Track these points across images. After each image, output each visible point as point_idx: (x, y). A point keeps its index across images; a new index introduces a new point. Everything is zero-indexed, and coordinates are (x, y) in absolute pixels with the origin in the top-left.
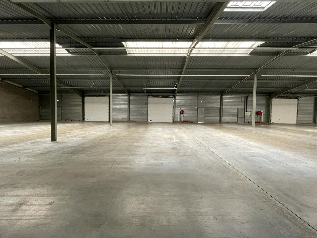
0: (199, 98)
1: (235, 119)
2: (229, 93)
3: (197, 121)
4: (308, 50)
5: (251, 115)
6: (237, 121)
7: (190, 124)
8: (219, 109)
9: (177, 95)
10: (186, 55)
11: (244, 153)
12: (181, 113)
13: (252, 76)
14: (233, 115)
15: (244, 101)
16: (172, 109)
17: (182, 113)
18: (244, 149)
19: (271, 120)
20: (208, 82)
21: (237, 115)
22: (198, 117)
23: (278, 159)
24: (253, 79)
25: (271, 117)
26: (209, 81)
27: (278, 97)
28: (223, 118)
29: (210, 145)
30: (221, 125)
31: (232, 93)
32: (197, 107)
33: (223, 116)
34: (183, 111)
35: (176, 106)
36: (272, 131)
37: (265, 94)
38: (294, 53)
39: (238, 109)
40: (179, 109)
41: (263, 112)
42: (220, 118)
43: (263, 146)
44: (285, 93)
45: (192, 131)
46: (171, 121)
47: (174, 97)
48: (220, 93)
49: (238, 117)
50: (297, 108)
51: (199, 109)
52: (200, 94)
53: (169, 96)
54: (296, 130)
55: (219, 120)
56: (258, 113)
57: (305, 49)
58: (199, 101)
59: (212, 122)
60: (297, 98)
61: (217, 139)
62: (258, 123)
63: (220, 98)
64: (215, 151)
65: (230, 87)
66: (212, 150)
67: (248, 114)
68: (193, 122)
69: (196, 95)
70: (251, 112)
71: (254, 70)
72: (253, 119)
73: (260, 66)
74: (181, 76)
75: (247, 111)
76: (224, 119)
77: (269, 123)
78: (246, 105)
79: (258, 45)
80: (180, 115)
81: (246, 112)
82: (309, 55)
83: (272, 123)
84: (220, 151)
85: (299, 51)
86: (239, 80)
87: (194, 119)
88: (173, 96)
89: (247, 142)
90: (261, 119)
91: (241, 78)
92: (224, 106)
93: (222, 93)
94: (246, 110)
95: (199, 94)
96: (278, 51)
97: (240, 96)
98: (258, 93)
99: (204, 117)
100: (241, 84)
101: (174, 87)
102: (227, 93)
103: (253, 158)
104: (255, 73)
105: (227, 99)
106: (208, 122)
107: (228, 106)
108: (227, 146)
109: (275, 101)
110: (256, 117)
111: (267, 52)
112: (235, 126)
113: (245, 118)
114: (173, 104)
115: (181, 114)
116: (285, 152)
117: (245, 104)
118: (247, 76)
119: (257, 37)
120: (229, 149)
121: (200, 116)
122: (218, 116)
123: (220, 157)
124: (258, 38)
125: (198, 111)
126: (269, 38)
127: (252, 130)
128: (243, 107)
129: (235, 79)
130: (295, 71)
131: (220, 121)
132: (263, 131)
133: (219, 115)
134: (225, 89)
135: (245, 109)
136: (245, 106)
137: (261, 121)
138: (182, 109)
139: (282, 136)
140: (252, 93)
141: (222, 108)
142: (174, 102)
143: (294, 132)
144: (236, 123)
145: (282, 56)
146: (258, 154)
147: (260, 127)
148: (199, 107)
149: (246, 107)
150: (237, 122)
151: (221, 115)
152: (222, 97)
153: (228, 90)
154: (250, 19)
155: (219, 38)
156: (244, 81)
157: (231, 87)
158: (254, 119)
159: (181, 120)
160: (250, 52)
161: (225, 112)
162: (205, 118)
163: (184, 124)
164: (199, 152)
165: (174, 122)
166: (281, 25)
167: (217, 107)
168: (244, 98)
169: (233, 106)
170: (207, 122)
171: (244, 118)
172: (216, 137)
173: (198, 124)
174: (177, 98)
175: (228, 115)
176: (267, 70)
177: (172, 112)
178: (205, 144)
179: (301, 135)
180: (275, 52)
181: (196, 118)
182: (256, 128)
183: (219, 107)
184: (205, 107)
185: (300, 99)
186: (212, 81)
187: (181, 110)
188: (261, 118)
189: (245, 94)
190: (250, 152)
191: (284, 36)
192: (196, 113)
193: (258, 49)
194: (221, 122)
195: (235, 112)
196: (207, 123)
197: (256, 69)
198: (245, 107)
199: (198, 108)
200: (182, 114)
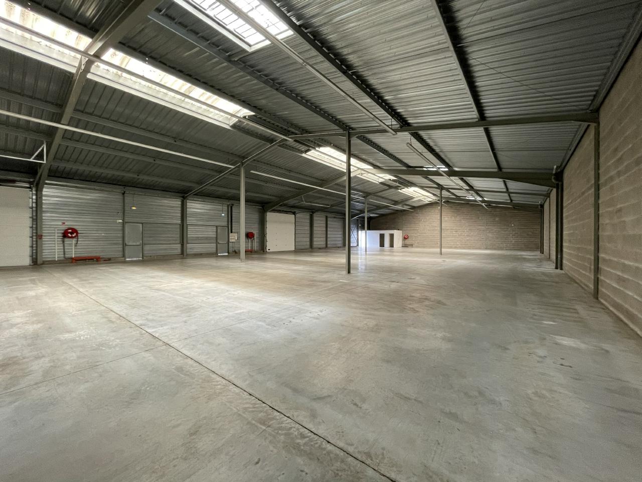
0: (126, 198)
1: (212, 247)
2: (198, 194)
3: (124, 256)
4: (303, 148)
5: (238, 238)
6: (215, 252)
7: (100, 264)
8: (178, 226)
9: (47, 182)
10: (73, 71)
11: (227, 317)
12: (65, 235)
13: (238, 170)
14: (207, 239)
15: (226, 213)
16: (28, 222)
17: (69, 235)
18: (227, 308)
19: (266, 246)
20: (151, 163)
21: (215, 239)
22: (124, 245)
23: (278, 316)
24: (239, 175)
25: (266, 241)
26: (151, 160)
27: (274, 211)
28: (188, 245)
29: (150, 317)
30: (185, 260)
31: (205, 195)
32: (121, 221)
33: (189, 242)
34: (74, 231)
35: (43, 215)
36: (269, 264)
37: (257, 205)
38: (290, 146)
39: (217, 227)
40: (60, 223)
41: (256, 232)
42: (182, 245)
43: (257, 295)
44: (281, 206)
45: (101, 285)
46: (27, 261)
47: (37, 187)
48: (181, 193)
49: (217, 243)
50: (294, 227)
51: (127, 226)
52: (128, 190)
53: (14, 181)
54: (295, 260)
55: (179, 251)
56: (249, 236)
57: (301, 145)
58: (126, 205)
59: (164, 256)
60: (294, 213)
61: (170, 298)
62: (250, 253)
63: (180, 203)
64: (158, 331)
65: (200, 183)
66: (153, 330)
67: (233, 237)
68: (109, 259)
69: (119, 189)
70: (238, 233)
71: (240, 158)
72: (241, 247)
73: (249, 154)
74: (57, 128)
75: (232, 232)
76: (191, 248)
77: (264, 251)
78: (230, 220)
79: (245, 115)
80: (63, 242)
81: (230, 234)
82: (304, 155)
83: (268, 251)
84: (173, 328)
85: (295, 146)
86: (216, 171)
87: (113, 250)
88: (30, 183)
89: (233, 293)
90: (254, 245)
91: (221, 170)
92: (190, 220)
93: (184, 194)
94: (230, 231)
95: (127, 188)
96: (272, 137)
97: (220, 204)
98: (247, 201)
99: (143, 244)
100: (221, 180)
101: (30, 156)
102: (195, 195)
103: (242, 325)
104: (242, 165)
105: (196, 207)
106: (154, 256)
107: (198, 220)
108: (193, 308)
109: (270, 216)
110: (246, 242)
111: (257, 133)
112: (212, 262)
113: (230, 244)
114: (32, 208)
115: (66, 239)
116: (286, 299)
117: (228, 220)
118: (231, 168)
119: (243, 98)
120: (195, 318)
121: (130, 244)
122: (178, 242)
123: (171, 345)
124: (244, 101)
125: (123, 230)
126: (259, 109)
127: (240, 267)
128: (225, 224)
129: (209, 169)
130: (292, 174)
131: (182, 253)
132: (257, 266)
133: (179, 239)
134: (191, 187)
135: (228, 227)
136: (228, 222)
137: (253, 248)
138: (70, 224)
139: (280, 271)
140: (239, 200)
141: (185, 225)
142: (36, 203)
143: (292, 264)
144: (214, 255)
145: (276, 146)
146: (250, 314)
147: (253, 259)
148: (127, 219)
149: (230, 223)
150: (217, 253)
151: (183, 241)
152: (185, 201)
153: (197, 188)
154: (229, 56)
155: (170, 67)
156: (225, 176)
157: (202, 183)
158: (243, 245)
159: (66, 256)
160: (233, 123)
161: (191, 233)
162: (147, 248)
163: (79, 267)
164: (110, 348)
165: (37, 263)
166: (275, 93)
167: (175, 222)
168: (226, 208)
169: (208, 221)
170: (151, 256)
171: (228, 244)
172: (167, 292)
173: (125, 262)
174: (46, 191)
175: (198, 240)
176: (259, 163)
177: (27, 232)
178: (133, 319)
179: (301, 268)
180: (268, 138)
181: (120, 248)
182: (247, 263)
183: (179, 222)
184: (144, 220)
185: (297, 215)
186: (158, 162)
187: (64, 227)
188: (253, 243)
189: (227, 200)
190: (237, 314)
191: (279, 115)
192: (119, 235)
193: (246, 122)
194: (185, 254)
195: (211, 233)
196: (149, 260)
197: (244, 158)
198: (228, 224)
199: (124, 224)
200: (72, 237)
